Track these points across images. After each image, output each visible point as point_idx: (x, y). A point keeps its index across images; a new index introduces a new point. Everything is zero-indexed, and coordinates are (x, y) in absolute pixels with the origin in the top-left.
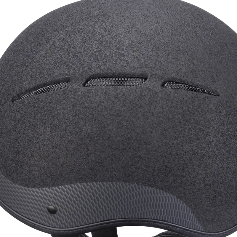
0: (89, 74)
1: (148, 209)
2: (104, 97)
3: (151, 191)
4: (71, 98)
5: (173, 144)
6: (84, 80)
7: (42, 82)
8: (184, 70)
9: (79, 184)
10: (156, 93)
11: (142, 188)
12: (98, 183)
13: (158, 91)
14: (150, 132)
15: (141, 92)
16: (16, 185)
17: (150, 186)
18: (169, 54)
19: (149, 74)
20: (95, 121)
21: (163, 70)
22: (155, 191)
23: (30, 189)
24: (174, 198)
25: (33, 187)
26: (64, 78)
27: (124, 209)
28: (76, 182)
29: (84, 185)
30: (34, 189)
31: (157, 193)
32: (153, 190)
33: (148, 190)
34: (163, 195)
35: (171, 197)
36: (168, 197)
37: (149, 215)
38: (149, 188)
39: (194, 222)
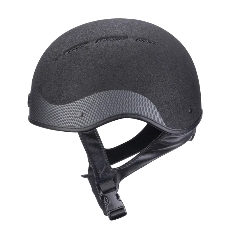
0: (98, 38)
1: (133, 106)
2: (107, 46)
3: (134, 94)
4: (89, 49)
5: (144, 67)
6: (96, 41)
7: (73, 46)
8: (146, 35)
9: (95, 94)
10: (133, 43)
11: (130, 93)
12: (106, 91)
13: (134, 42)
14: (132, 61)
15: (125, 43)
16: (58, 106)
17: (134, 91)
18: (138, 29)
19: (129, 36)
20: (103, 57)
21: (135, 34)
22: (137, 95)
23: (68, 105)
24: (147, 99)
25: (69, 103)
26: (85, 42)
27: (120, 107)
28: (94, 92)
29: (98, 94)
30: (70, 104)
31: (138, 96)
32: (136, 94)
33: (133, 94)
34: (141, 97)
35: (146, 99)
36: (144, 99)
37: (135, 111)
38: (133, 93)
39: (159, 117)
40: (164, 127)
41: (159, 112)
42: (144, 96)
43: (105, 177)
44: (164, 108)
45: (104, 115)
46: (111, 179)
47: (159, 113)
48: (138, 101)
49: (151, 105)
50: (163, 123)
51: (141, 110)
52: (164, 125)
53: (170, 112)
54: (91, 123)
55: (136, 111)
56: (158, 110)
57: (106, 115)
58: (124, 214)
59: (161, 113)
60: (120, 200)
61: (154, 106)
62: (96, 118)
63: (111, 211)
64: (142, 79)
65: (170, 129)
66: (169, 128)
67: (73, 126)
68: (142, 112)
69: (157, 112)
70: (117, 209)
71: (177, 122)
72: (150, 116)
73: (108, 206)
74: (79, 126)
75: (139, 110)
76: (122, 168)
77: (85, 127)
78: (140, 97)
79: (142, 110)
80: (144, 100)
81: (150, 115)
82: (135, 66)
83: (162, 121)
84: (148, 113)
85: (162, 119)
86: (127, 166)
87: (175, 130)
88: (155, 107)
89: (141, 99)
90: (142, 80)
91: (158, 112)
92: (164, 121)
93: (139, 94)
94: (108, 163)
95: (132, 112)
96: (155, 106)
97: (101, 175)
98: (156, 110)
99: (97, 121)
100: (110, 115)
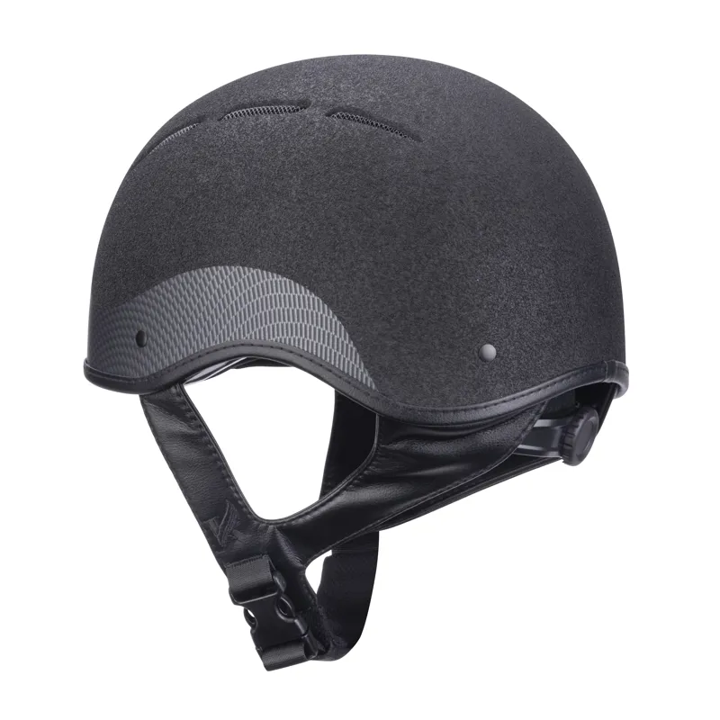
1: (275, 321)
3: (281, 282)
11: (268, 277)
12: (206, 270)
17: (280, 273)
22: (288, 284)
24: (318, 300)
29: (186, 278)
31: (291, 287)
32: (285, 282)
33: (276, 282)
34: (301, 292)
35: (313, 299)
36: (309, 298)
37: (278, 335)
38: (278, 277)
39: (355, 362)
41: (355, 345)
42: (308, 291)
43: (236, 544)
46: (260, 554)
47: (354, 349)
48: (290, 306)
49: (331, 320)
50: (369, 382)
51: (296, 334)
52: (371, 387)
55: (283, 335)
56: (351, 338)
59: (361, 347)
61: (339, 323)
64: (311, 236)
68: (299, 340)
69: (347, 346)
72: (324, 355)
75: (290, 334)
78: (296, 292)
80: (307, 303)
82: (294, 193)
83: (366, 374)
85: (366, 367)
88: (343, 329)
89: (299, 297)
90: (308, 238)
91: (351, 345)
92: (371, 376)
93: (296, 281)
95: (269, 337)
96: (343, 324)
98: (345, 339)
99: (176, 358)
100: (209, 344)
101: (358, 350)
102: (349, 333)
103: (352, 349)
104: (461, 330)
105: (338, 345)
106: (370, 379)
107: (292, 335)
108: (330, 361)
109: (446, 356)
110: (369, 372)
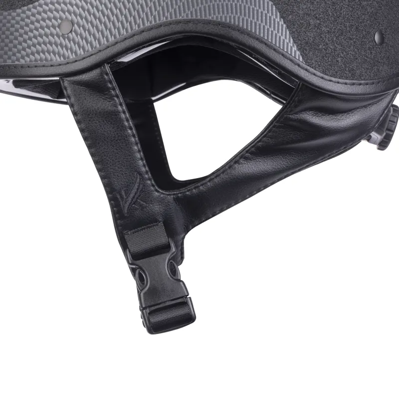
37: (214, 14)
39: (286, 38)
40: (299, 65)
41: (285, 23)
43: (138, 213)
44: (301, 12)
45: (127, 25)
46: (156, 221)
47: (285, 26)
50: (297, 55)
51: (232, 13)
52: (299, 60)
53: (318, 27)
54: (92, 49)
55: (219, 13)
56: (282, 17)
57: (133, 23)
58: (189, 319)
59: (290, 25)
60: (180, 281)
61: (270, 3)
62: (107, 33)
63: (153, 308)
65: (319, 74)
66: (315, 72)
67: (46, 60)
68: (234, 17)
69: (278, 23)
70: (168, 304)
71: (339, 59)
72: (258, 30)
73: (144, 294)
74: (62, 58)
75: (226, 12)
76: (188, 193)
77: (77, 59)
79: (236, 14)
81: (258, 27)
83: (295, 48)
84: (251, 22)
85: (294, 42)
86: (201, 188)
87: (333, 79)
88: (274, 8)
91: (282, 22)
92: (299, 50)
94: (147, 172)
95: (205, 16)
96: (275, 4)
97: (127, 206)
98: (276, 17)
99: (108, 41)
100: (144, 24)
101: (288, 27)
102: (280, 12)
103: (282, 25)
104: (363, 16)
105: (270, 22)
106: (298, 53)
107: (228, 13)
108: (264, 36)
109: (354, 37)
110: (297, 46)
